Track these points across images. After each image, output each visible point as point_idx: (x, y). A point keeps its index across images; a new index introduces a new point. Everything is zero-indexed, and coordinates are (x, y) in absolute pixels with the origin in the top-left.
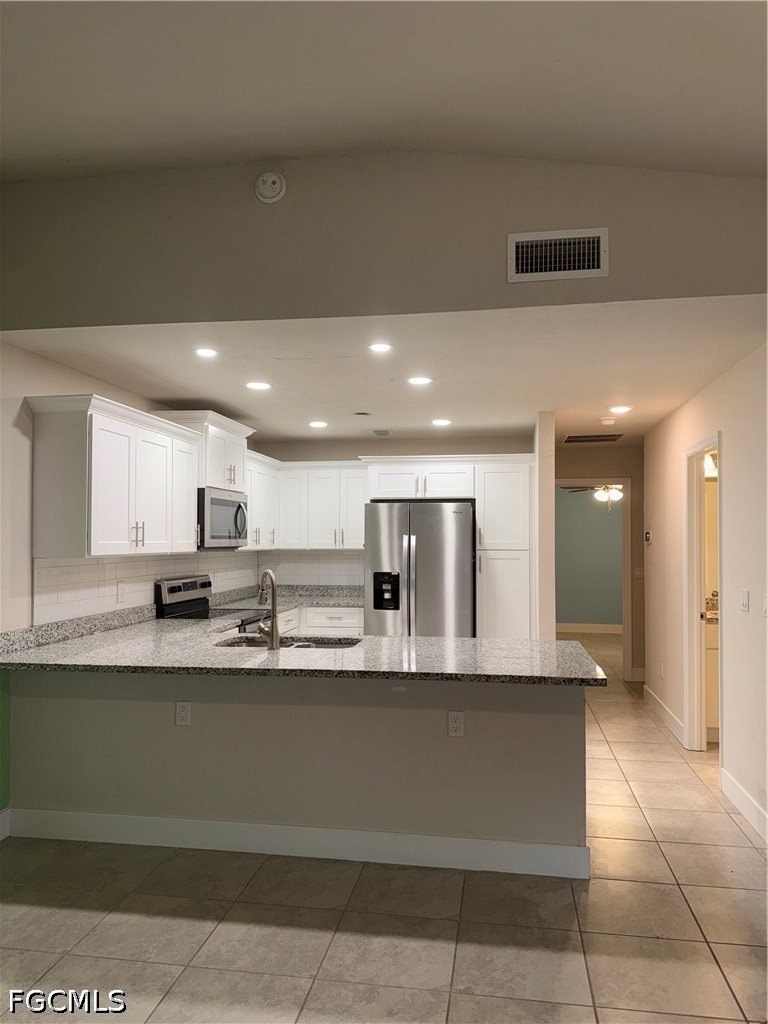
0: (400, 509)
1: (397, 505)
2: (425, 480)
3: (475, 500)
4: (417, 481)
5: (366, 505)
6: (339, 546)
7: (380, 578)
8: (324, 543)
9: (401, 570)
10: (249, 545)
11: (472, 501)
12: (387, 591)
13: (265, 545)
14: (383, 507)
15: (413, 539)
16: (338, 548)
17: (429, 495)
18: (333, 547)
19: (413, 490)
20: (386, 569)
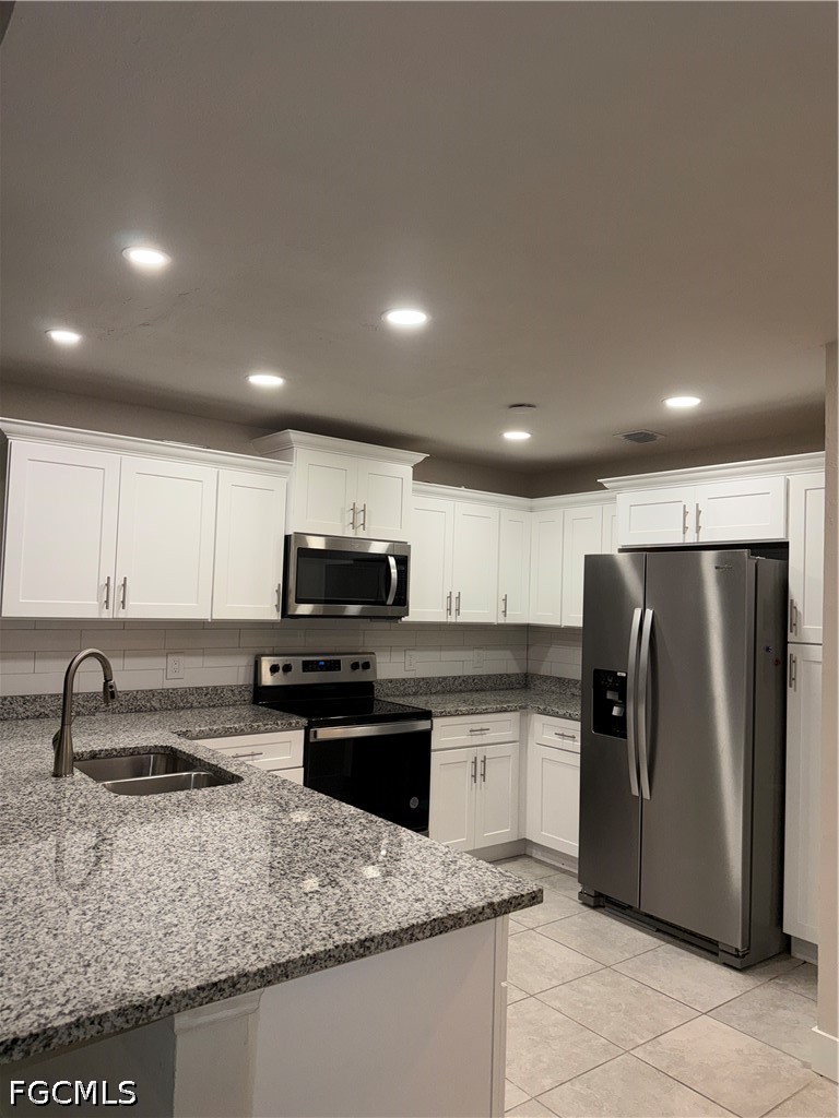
3: (787, 543)
4: (684, 514)
12: (615, 703)
15: (648, 616)
17: (705, 538)
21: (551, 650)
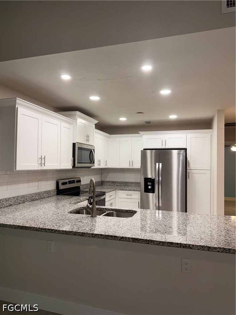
0: (155, 153)
1: (154, 151)
2: (166, 141)
3: (187, 149)
4: (162, 142)
5: (141, 151)
6: (131, 167)
7: (147, 180)
8: (125, 166)
9: (155, 177)
10: (96, 166)
11: (186, 149)
12: (150, 185)
13: (103, 166)
14: (148, 152)
15: (161, 164)
16: (131, 168)
17: (167, 147)
18: (129, 167)
19: (161, 145)
20: (149, 176)
21: (109, 174)
